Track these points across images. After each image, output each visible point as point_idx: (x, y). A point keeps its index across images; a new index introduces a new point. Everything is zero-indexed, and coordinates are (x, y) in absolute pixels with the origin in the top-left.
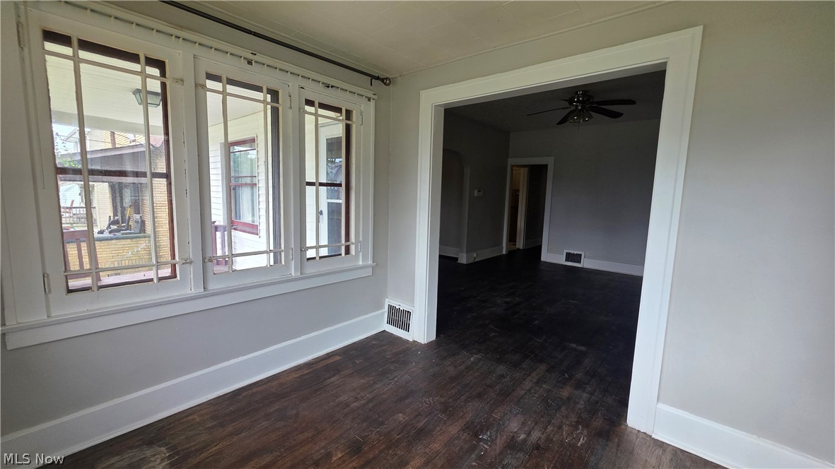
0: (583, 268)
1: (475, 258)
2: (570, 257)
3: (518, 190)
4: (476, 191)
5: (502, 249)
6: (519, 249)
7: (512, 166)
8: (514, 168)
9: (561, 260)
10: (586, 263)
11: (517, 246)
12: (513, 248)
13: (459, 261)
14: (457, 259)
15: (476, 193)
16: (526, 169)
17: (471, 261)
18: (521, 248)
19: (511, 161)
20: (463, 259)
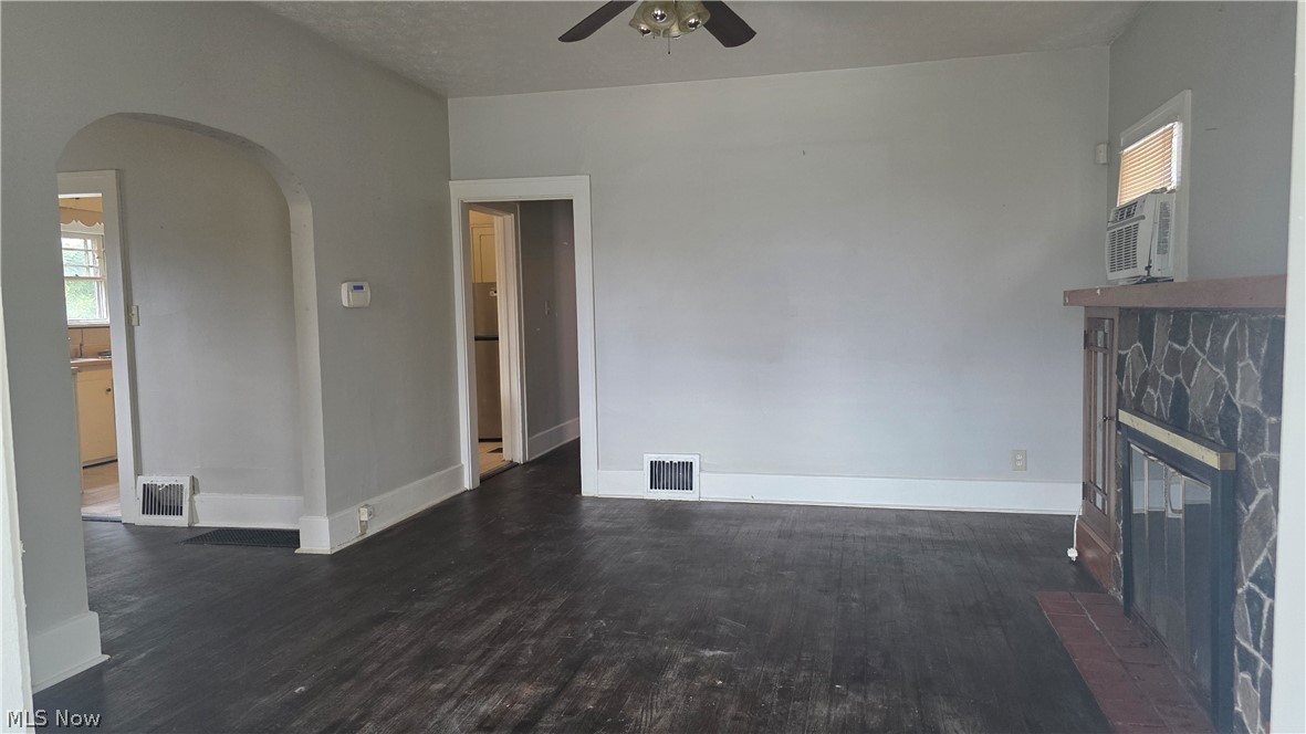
0: (699, 503)
1: (364, 525)
2: (661, 474)
3: (494, 285)
4: (344, 287)
5: (458, 473)
6: (513, 465)
7: (468, 207)
8: (473, 214)
9: (636, 486)
10: (710, 488)
11: (507, 456)
12: (493, 463)
13: (306, 546)
14: (292, 538)
15: (345, 295)
16: (510, 218)
17: (352, 538)
18: (519, 459)
19: (461, 190)
20: (319, 539)
